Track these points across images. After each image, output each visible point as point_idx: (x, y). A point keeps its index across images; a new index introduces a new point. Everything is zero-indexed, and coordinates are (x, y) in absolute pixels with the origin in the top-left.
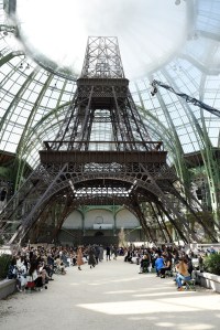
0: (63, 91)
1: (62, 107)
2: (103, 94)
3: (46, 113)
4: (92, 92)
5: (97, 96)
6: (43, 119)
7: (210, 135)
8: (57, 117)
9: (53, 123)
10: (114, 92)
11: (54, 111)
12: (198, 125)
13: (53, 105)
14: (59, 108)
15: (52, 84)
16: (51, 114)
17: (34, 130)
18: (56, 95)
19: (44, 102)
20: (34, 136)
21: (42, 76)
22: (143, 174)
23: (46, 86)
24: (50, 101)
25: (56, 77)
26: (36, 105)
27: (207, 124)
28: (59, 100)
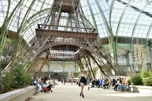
0: (44, 3)
1: (43, 11)
2: (67, 4)
3: (35, 13)
4: (62, 2)
5: (64, 4)
6: (33, 16)
7: (113, 30)
8: (40, 16)
9: (37, 19)
10: (73, 3)
11: (39, 13)
12: (107, 25)
13: (38, 9)
14: (42, 11)
16: (37, 14)
17: (28, 22)
18: (40, 4)
19: (34, 7)
20: (28, 25)
24: (37, 7)
26: (30, 8)
28: (42, 7)
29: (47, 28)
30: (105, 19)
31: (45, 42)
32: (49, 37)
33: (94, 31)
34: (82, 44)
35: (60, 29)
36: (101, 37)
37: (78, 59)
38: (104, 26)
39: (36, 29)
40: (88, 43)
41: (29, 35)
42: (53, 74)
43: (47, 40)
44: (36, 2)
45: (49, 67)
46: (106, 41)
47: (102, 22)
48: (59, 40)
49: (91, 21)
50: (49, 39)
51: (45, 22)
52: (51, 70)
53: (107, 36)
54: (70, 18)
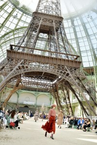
0: (20, 20)
1: (18, 29)
2: (48, 24)
3: (8, 31)
4: (41, 21)
5: (44, 24)
6: (5, 35)
8: (14, 34)
9: (11, 38)
10: (54, 23)
11: (13, 31)
12: (94, 52)
13: (13, 27)
14: (16, 29)
15: (14, 14)
16: (10, 32)
18: (16, 21)
21: (9, 8)
22: (67, 72)
23: (10, 15)
24: (11, 25)
25: (17, 10)
26: (3, 25)
28: (17, 25)
29: (20, 51)
30: (92, 45)
31: (17, 67)
32: (22, 61)
33: (76, 59)
34: (61, 72)
35: (36, 52)
36: (85, 66)
37: (55, 90)
38: (89, 53)
39: (8, 51)
40: (69, 72)
42: (23, 106)
43: (19, 64)
44: (11, 19)
45: (18, 97)
46: (90, 71)
47: (88, 48)
48: (34, 66)
49: (75, 45)
50: (22, 64)
51: (19, 43)
52: (20, 102)
53: (92, 65)
54: (49, 40)
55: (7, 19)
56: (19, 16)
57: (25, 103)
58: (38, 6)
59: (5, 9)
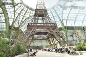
0: (30, 13)
1: (30, 17)
2: (41, 13)
3: (26, 18)
4: (38, 12)
6: (25, 20)
7: (64, 23)
8: (29, 19)
9: (28, 20)
10: (44, 12)
11: (28, 18)
12: (61, 21)
13: (28, 16)
14: (29, 17)
15: (28, 11)
16: (27, 18)
17: (23, 22)
18: (29, 14)
19: (26, 16)
20: (23, 24)
23: (26, 12)
24: (27, 15)
25: (29, 10)
26: (24, 16)
27: (63, 21)
28: (29, 15)
29: (32, 25)
30: (60, 18)
31: (31, 31)
32: (33, 29)
33: (55, 25)
34: (49, 31)
35: (38, 25)
36: (58, 27)
37: (48, 38)
38: (59, 22)
39: (27, 26)
40: (52, 30)
41: (24, 29)
44: (27, 13)
46: (61, 29)
47: (59, 20)
48: (38, 30)
49: (53, 20)
51: (31, 22)
52: (35, 45)
53: (61, 26)
54: (43, 19)
55: (25, 14)
56: (30, 12)
57: (37, 45)
58: (37, 7)
59: (24, 10)
